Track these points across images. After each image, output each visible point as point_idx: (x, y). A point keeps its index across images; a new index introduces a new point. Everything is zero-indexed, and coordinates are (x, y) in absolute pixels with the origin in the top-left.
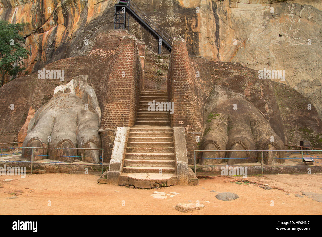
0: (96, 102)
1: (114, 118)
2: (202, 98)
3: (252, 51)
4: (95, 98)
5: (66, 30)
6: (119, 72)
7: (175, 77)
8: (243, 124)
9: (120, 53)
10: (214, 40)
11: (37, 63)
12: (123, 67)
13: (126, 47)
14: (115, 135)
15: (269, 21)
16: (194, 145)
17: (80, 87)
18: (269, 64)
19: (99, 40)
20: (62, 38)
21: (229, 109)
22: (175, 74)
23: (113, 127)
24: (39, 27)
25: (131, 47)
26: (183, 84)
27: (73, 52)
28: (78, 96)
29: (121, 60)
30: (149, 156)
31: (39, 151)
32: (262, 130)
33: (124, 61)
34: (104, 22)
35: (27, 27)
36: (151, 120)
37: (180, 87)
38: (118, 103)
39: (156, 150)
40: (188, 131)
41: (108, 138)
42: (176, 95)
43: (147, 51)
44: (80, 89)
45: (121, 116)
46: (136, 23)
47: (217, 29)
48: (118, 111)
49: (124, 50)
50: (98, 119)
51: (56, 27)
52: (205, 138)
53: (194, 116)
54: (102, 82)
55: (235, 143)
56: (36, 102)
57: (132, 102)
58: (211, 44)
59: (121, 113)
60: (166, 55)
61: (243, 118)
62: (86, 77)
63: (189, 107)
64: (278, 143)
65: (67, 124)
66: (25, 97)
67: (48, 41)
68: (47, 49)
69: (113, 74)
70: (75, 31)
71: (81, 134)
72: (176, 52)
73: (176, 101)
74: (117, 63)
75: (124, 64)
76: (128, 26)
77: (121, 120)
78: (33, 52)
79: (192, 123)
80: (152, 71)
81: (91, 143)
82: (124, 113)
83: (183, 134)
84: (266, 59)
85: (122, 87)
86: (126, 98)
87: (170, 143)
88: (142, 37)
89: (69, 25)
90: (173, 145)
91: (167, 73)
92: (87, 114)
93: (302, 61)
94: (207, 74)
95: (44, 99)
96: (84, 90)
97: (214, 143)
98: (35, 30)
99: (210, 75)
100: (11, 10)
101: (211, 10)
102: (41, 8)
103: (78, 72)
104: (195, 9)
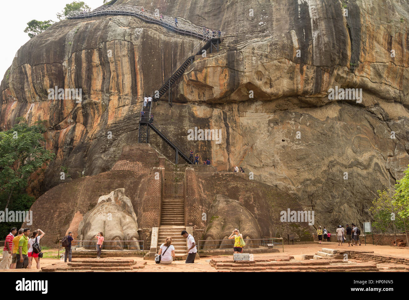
0: (132, 210)
1: (149, 222)
3: (259, 155)
5: (86, 130)
7: (187, 195)
8: (233, 223)
9: (152, 179)
10: (225, 146)
15: (273, 128)
16: (199, 238)
17: (119, 197)
18: (274, 166)
19: (125, 152)
20: (80, 137)
21: (226, 213)
22: (187, 192)
23: (149, 228)
24: (57, 125)
26: (192, 199)
27: (97, 155)
28: (117, 204)
35: (44, 124)
36: (172, 221)
37: (190, 201)
38: (151, 212)
39: (176, 241)
40: (196, 229)
41: (146, 234)
42: (188, 206)
43: (167, 161)
44: (119, 199)
45: (153, 220)
47: (227, 136)
50: (135, 222)
51: (74, 125)
52: (207, 234)
53: (199, 220)
54: (136, 195)
55: (225, 236)
56: (82, 208)
58: (223, 149)
60: (182, 165)
61: (234, 219)
62: (124, 190)
63: (196, 214)
65: (115, 226)
66: (66, 203)
67: (66, 139)
68: (64, 147)
69: (148, 193)
70: (96, 132)
71: (126, 232)
72: (188, 178)
73: (188, 210)
74: (150, 185)
77: (153, 223)
79: (198, 224)
80: (171, 178)
81: (134, 238)
82: (155, 218)
83: (191, 231)
84: (271, 162)
85: (154, 202)
86: (156, 209)
88: (161, 145)
89: (89, 125)
92: (127, 218)
93: (304, 162)
94: (211, 187)
95: (90, 206)
96: (122, 200)
97: (212, 236)
98: (52, 127)
99: (214, 187)
100: (26, 105)
101: (222, 120)
102: (60, 106)
103: (116, 185)
104: (208, 119)
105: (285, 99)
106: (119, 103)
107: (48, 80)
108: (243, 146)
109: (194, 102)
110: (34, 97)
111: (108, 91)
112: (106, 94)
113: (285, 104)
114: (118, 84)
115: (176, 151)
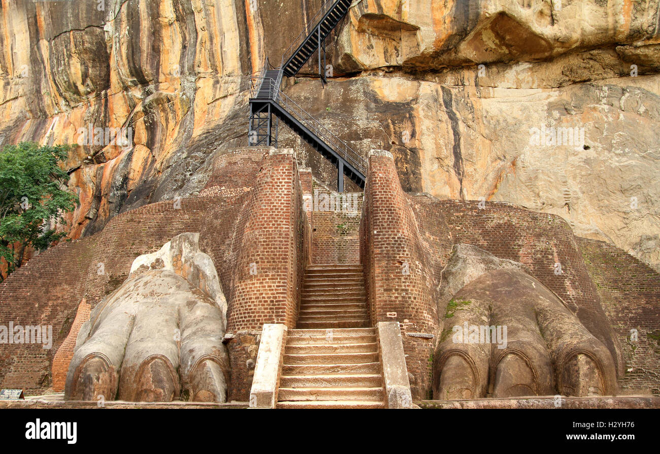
0: (215, 285)
1: (255, 309)
2: (432, 269)
3: (531, 181)
4: (215, 276)
5: (151, 156)
6: (263, 218)
7: (374, 226)
8: (520, 317)
9: (266, 183)
10: (451, 161)
11: (90, 223)
12: (272, 209)
13: (277, 170)
14: (258, 344)
15: (559, 120)
16: (422, 360)
17: (183, 256)
18: (568, 207)
19: (218, 170)
20: (141, 170)
21: (488, 291)
22: (376, 219)
23: (253, 328)
24: (98, 152)
25: (286, 170)
26: (393, 238)
27: (165, 196)
28: (179, 274)
29: (268, 195)
30: (328, 381)
31: (102, 379)
32: (561, 328)
33: (273, 197)
34: (227, 137)
35: (74, 152)
36: (330, 318)
37: (387, 244)
38: (263, 280)
39: (343, 369)
40: (408, 331)
41: (244, 350)
42: (379, 260)
43: (317, 186)
44: (183, 260)
45: (269, 305)
46: (292, 135)
47: (455, 140)
48: (264, 295)
49: (273, 176)
50: (221, 318)
51: (131, 149)
52: (443, 347)
53: (417, 302)
54: (229, 245)
55: (507, 354)
56: (93, 290)
57: (291, 278)
58: (446, 170)
59: (269, 298)
61: (519, 307)
62: (196, 237)
63: (407, 284)
64: (598, 351)
65: (159, 327)
66: (70, 284)
67: (113, 177)
68: (111, 194)
69: (253, 223)
70: (169, 155)
71: (188, 345)
72: (376, 178)
73: (380, 271)
74: (261, 201)
75: (273, 203)
76: (276, 141)
77: (269, 312)
78: (83, 201)
79: (415, 316)
80: (327, 226)
81: (208, 361)
82: (276, 297)
83: (396, 334)
84: (562, 195)
85: (271, 248)
86: (278, 268)
87: (372, 355)
89: (157, 145)
90: (377, 358)
91: (358, 229)
92: (198, 307)
93: (638, 197)
94: (439, 223)
95: (110, 282)
96: (191, 261)
98: (89, 157)
99: (445, 225)
100: (45, 122)
101: (441, 105)
102: (103, 115)
103: (180, 226)
104: (408, 104)
105: (584, 56)
106: (215, 91)
107: (79, 64)
108: (492, 162)
109: (375, 71)
110: (56, 104)
111: (192, 71)
112: (189, 78)
113: (585, 68)
114: (212, 55)
115: (338, 167)
